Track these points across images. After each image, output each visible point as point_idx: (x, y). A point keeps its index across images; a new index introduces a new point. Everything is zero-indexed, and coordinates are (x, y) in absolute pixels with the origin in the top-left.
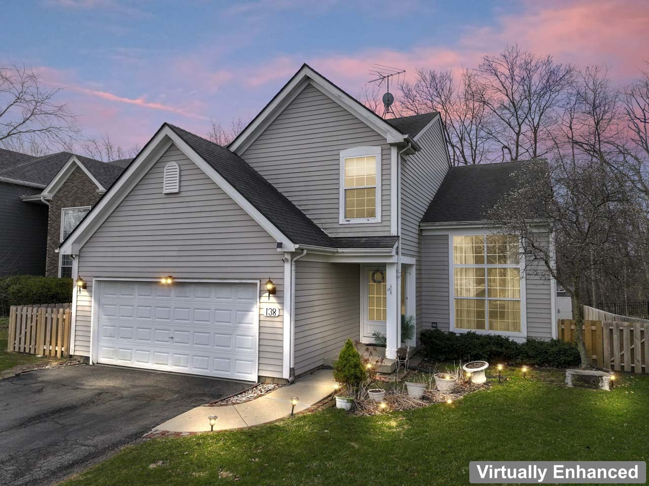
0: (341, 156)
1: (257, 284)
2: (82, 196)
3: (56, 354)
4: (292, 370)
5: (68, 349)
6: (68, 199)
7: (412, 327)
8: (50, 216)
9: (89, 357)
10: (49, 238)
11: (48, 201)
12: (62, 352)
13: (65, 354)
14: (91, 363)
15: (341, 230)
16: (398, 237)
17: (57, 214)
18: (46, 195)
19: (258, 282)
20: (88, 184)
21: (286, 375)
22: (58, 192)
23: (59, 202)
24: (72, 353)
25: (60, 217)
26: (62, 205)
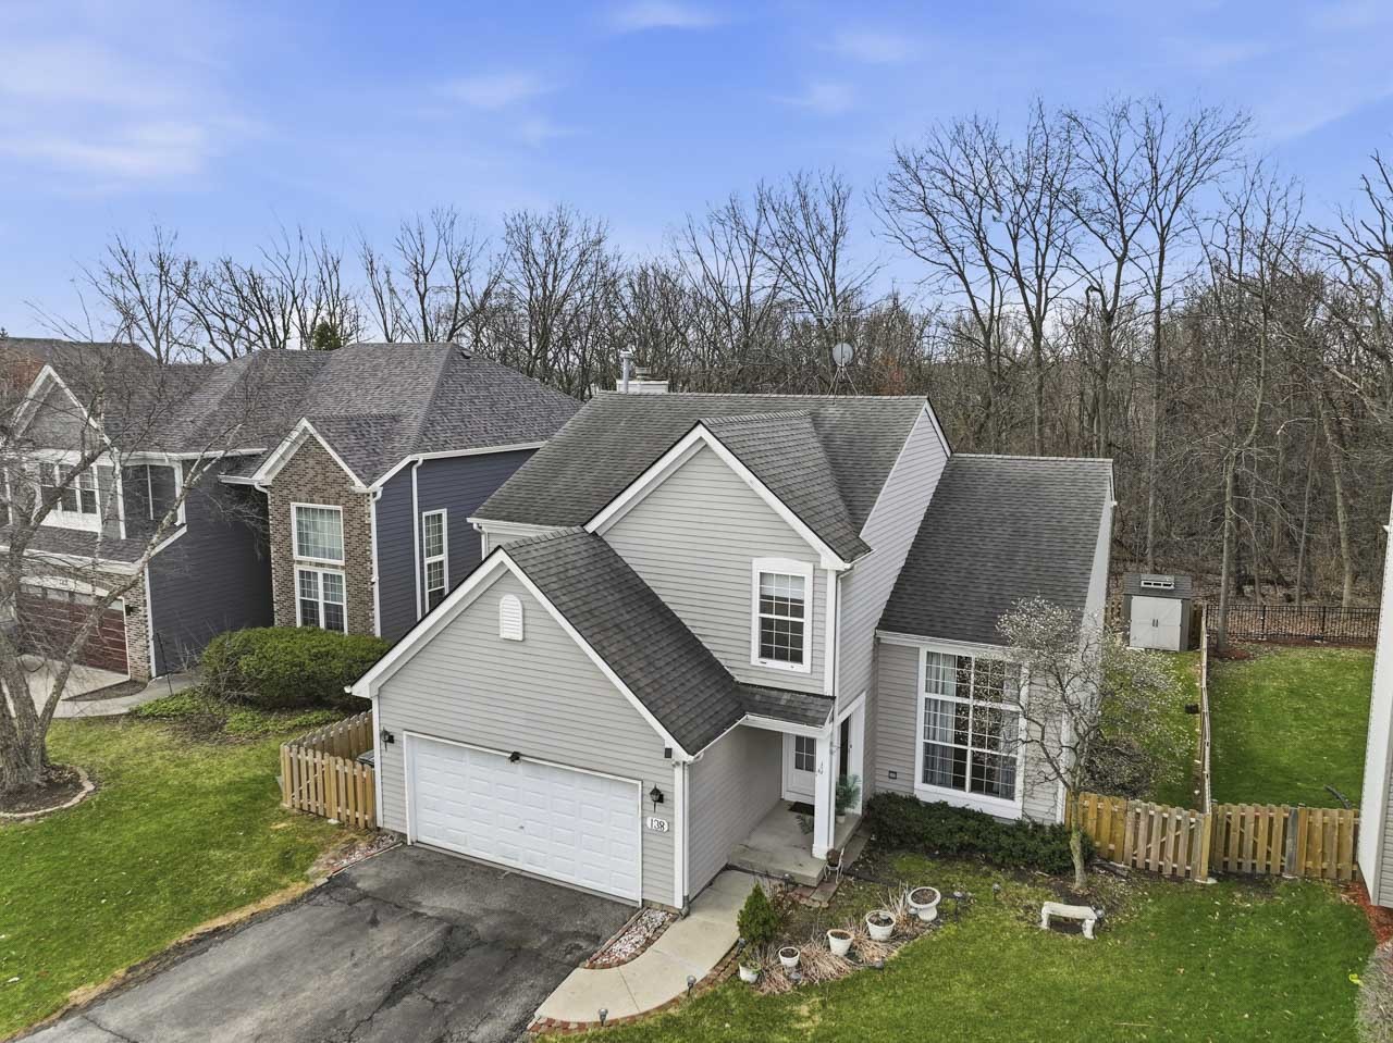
0: (754, 565)
1: (637, 785)
2: (324, 487)
3: (357, 822)
4: (685, 898)
5: (374, 819)
6: (300, 488)
7: (857, 790)
8: (271, 512)
9: (406, 835)
10: (273, 549)
11: (265, 487)
12: (366, 821)
13: (371, 826)
14: (409, 843)
15: (753, 674)
16: (833, 698)
17: (282, 510)
18: (260, 478)
19: (640, 783)
20: (332, 467)
21: (678, 904)
22: (280, 473)
23: (285, 492)
24: (379, 824)
25: (289, 516)
26: (290, 497)
